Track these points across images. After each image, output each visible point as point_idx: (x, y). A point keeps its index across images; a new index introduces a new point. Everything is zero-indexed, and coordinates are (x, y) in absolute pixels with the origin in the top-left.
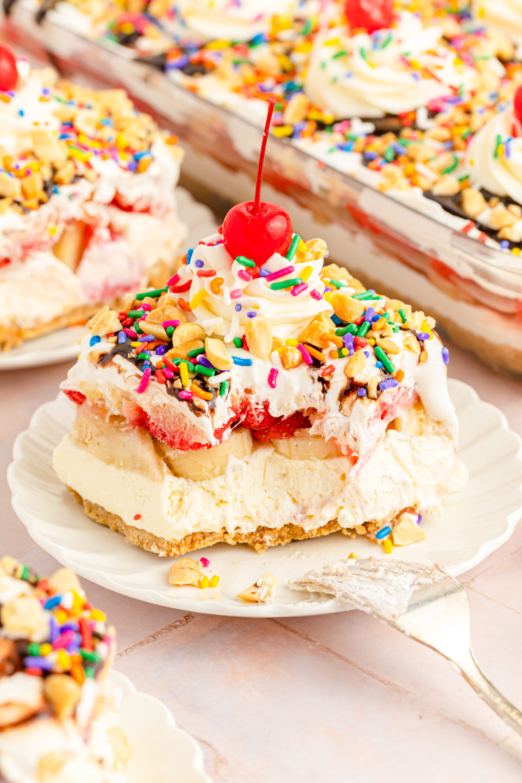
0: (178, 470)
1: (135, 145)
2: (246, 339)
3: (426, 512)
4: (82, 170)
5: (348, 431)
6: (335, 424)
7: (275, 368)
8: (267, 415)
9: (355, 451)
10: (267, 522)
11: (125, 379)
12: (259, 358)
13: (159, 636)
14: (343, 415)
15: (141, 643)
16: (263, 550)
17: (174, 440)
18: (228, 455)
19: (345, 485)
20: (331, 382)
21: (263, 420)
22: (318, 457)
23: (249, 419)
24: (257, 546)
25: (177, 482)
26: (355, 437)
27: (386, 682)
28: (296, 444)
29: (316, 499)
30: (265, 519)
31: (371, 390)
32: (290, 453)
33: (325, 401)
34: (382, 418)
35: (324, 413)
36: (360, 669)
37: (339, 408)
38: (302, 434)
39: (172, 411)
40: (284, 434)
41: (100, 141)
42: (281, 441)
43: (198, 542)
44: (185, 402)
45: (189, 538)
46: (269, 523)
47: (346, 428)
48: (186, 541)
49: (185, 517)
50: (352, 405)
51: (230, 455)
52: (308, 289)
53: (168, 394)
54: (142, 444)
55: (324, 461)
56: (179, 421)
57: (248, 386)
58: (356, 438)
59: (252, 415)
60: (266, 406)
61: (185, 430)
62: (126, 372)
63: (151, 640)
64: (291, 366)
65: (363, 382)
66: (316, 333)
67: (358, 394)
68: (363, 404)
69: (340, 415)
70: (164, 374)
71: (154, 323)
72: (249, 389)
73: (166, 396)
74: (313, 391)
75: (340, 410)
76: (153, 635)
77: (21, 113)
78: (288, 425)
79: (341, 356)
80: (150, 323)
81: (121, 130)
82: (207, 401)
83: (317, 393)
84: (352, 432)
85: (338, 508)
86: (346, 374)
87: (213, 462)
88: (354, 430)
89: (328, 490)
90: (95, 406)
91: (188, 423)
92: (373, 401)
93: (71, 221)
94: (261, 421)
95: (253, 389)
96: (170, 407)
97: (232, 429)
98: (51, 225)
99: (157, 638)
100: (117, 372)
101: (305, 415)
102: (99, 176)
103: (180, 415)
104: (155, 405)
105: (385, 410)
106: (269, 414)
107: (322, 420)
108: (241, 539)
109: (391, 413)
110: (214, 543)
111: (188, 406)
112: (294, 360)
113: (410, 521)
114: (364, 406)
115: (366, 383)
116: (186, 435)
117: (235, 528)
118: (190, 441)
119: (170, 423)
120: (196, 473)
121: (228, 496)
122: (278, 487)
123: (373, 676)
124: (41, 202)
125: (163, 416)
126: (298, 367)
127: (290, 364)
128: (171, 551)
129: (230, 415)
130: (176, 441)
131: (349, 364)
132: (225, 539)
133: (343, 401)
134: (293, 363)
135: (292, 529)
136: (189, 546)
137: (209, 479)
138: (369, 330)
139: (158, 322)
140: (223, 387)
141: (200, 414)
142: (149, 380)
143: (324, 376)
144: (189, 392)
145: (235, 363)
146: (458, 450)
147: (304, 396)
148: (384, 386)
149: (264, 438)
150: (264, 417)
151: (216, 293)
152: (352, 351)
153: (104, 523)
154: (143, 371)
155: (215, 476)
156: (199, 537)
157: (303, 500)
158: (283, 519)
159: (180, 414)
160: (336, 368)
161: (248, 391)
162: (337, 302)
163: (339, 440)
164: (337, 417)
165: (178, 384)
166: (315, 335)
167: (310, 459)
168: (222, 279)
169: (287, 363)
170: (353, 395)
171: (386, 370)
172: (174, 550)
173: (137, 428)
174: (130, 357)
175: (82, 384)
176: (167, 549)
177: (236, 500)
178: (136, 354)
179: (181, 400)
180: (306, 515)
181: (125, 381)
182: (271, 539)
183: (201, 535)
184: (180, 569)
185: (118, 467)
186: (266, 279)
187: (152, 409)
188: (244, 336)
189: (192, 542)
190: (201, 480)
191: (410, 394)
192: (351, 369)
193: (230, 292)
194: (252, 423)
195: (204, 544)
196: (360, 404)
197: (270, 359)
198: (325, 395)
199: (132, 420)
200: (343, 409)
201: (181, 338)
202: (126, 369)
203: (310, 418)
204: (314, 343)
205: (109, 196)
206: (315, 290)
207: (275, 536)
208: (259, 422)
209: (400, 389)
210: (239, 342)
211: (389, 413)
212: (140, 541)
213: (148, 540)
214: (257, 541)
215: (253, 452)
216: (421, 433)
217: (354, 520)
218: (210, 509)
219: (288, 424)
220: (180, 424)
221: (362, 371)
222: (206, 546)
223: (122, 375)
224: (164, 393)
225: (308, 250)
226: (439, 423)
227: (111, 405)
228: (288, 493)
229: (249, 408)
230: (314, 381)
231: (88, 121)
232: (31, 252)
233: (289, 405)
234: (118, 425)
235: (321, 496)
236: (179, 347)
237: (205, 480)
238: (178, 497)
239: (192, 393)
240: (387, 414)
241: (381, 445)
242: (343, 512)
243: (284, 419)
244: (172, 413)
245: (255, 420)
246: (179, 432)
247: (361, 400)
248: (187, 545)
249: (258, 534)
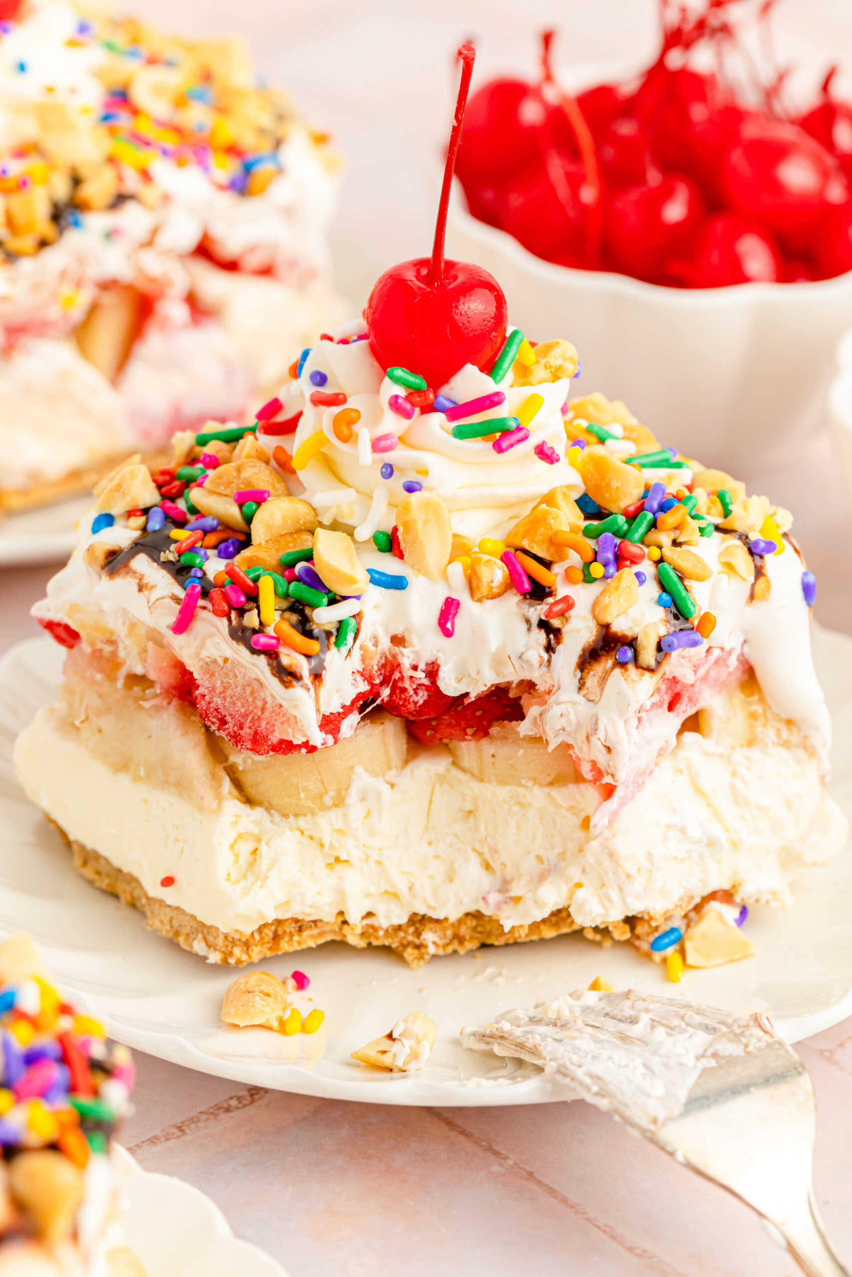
0: (252, 792)
1: (248, 140)
2: (398, 534)
3: (757, 901)
4: (132, 183)
5: (593, 732)
6: (568, 717)
7: (454, 597)
8: (434, 690)
9: (608, 773)
10: (429, 907)
11: (151, 604)
12: (423, 574)
13: (193, 1126)
14: (587, 699)
15: (154, 1140)
16: (421, 962)
17: (242, 732)
18: (352, 768)
19: (588, 840)
20: (564, 630)
21: (425, 701)
22: (534, 780)
23: (396, 697)
24: (410, 953)
25: (248, 816)
26: (607, 745)
27: (638, 1251)
28: (492, 751)
29: (529, 866)
30: (425, 900)
31: (643, 651)
32: (481, 770)
33: (551, 668)
34: (670, 708)
35: (549, 692)
36: (589, 1220)
37: (578, 684)
38: (504, 732)
39: (240, 673)
40: (470, 731)
41: (178, 130)
42: (463, 744)
43: (286, 938)
44: (263, 657)
45: (270, 930)
46: (433, 908)
47: (591, 725)
48: (264, 935)
49: (261, 887)
50: (603, 680)
51: (356, 768)
52: (529, 439)
53: (230, 639)
54: (182, 735)
55: (547, 790)
56: (252, 693)
57: (399, 630)
58: (611, 747)
59: (404, 690)
60: (432, 672)
61: (262, 713)
62: (153, 590)
63: (174, 1133)
64: (485, 593)
65: (630, 634)
66: (542, 530)
67: (617, 657)
68: (625, 679)
69: (580, 699)
70: (225, 597)
71: (220, 494)
72: (399, 636)
73: (227, 642)
74: (527, 647)
75: (580, 689)
76: (178, 1125)
77: (22, 68)
78: (478, 713)
79: (588, 579)
80: (212, 492)
81: (222, 110)
82: (308, 656)
83: (536, 652)
84: (601, 734)
85: (572, 885)
86: (594, 617)
87: (322, 781)
88: (606, 731)
89: (553, 848)
90: (97, 654)
91: (269, 700)
92: (647, 675)
93: (108, 285)
94: (421, 702)
95: (407, 638)
96: (237, 665)
97: (362, 715)
98: (66, 290)
99: (187, 1131)
100: (136, 588)
101: (512, 695)
102: (166, 198)
103: (255, 681)
104: (208, 660)
105: (676, 692)
106: (438, 688)
107: (544, 707)
108: (377, 938)
109: (690, 700)
110: (321, 941)
111: (269, 665)
112: (492, 582)
113: (721, 918)
114: (628, 683)
115: (635, 636)
116: (264, 724)
117: (364, 913)
118: (270, 737)
119: (235, 698)
120: (287, 800)
121: (350, 850)
122: (456, 836)
123: (613, 1238)
124: (43, 244)
125: (222, 682)
126: (500, 597)
127: (484, 591)
128: (231, 954)
129: (357, 687)
130: (246, 733)
131: (603, 595)
132: (345, 936)
133: (586, 671)
134: (491, 588)
135: (481, 923)
136: (269, 945)
137: (313, 814)
138: (649, 530)
139: (228, 492)
140: (343, 630)
141: (290, 682)
142: (197, 609)
143: (550, 619)
144: (272, 637)
145: (373, 581)
146: (828, 779)
147: (509, 657)
148: (670, 643)
149: (430, 736)
150: (429, 695)
151: (345, 440)
152: (612, 569)
153: (110, 889)
154: (185, 589)
155: (324, 808)
156: (290, 928)
157: (504, 865)
158: (461, 902)
159: (254, 679)
160: (576, 603)
161: (398, 640)
162: (591, 468)
163: (576, 750)
164: (574, 703)
165: (251, 619)
166: (538, 534)
167: (519, 784)
168: (357, 411)
169: (478, 588)
170: (607, 660)
171: (679, 612)
172: (237, 951)
173: (175, 702)
174: (164, 561)
175: (74, 608)
176: (223, 949)
177: (367, 858)
178: (176, 555)
179: (254, 652)
180: (507, 895)
181: (150, 608)
182: (437, 940)
183: (293, 925)
184: (244, 992)
185: (137, 779)
186: (446, 415)
187: (202, 667)
188: (395, 529)
189: (276, 937)
190: (296, 816)
191: (733, 662)
192: (606, 607)
193: (371, 440)
194: (404, 705)
195: (299, 943)
196: (620, 679)
197: (445, 577)
198: (550, 656)
199: (165, 686)
200: (586, 687)
201: (269, 527)
202: (153, 583)
203: (522, 702)
204: (536, 549)
206: (544, 442)
207: (445, 934)
208: (418, 705)
209: (710, 650)
210: (383, 540)
211: (685, 699)
212: (174, 930)
213: (188, 928)
214: (410, 943)
215: (406, 762)
216: (751, 742)
217: (603, 912)
218: (312, 874)
219: (478, 710)
220: (254, 701)
221: (629, 611)
222: (304, 946)
223: (145, 596)
224: (224, 637)
225: (537, 362)
226: (789, 722)
227: (128, 654)
228: (474, 850)
229: (396, 675)
230: (530, 627)
231: (158, 90)
233: (478, 672)
234: (141, 694)
235: (539, 858)
236: (263, 544)
237: (305, 815)
238: (250, 845)
239: (278, 639)
240: (681, 700)
241: (667, 763)
242: (581, 894)
243: (470, 701)
244: (240, 678)
245: (409, 700)
246: (251, 715)
247: (623, 670)
248: (264, 944)
249: (411, 930)
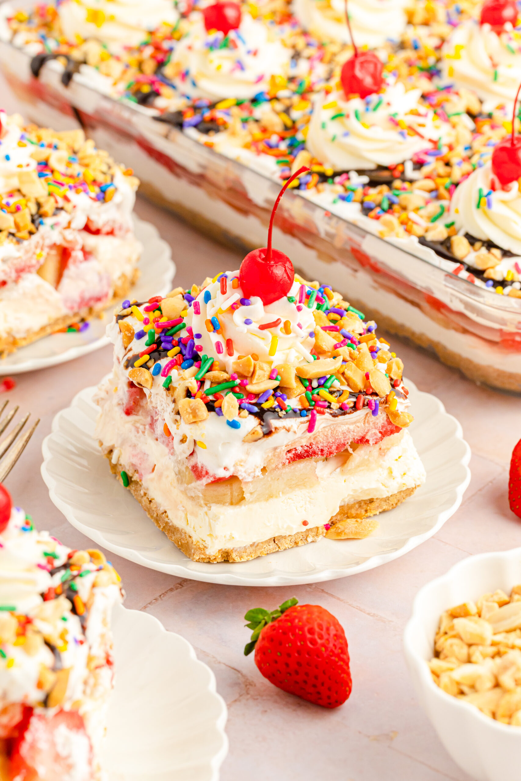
1: (100, 178)
4: (61, 203)
13: (185, 583)
15: (171, 590)
41: (71, 177)
63: (179, 586)
76: (180, 583)
77: (7, 158)
81: (87, 166)
93: (53, 246)
98: (38, 251)
99: (184, 585)
102: (75, 207)
124: (31, 233)
205: (82, 224)
231: (60, 160)
232: (24, 275)
